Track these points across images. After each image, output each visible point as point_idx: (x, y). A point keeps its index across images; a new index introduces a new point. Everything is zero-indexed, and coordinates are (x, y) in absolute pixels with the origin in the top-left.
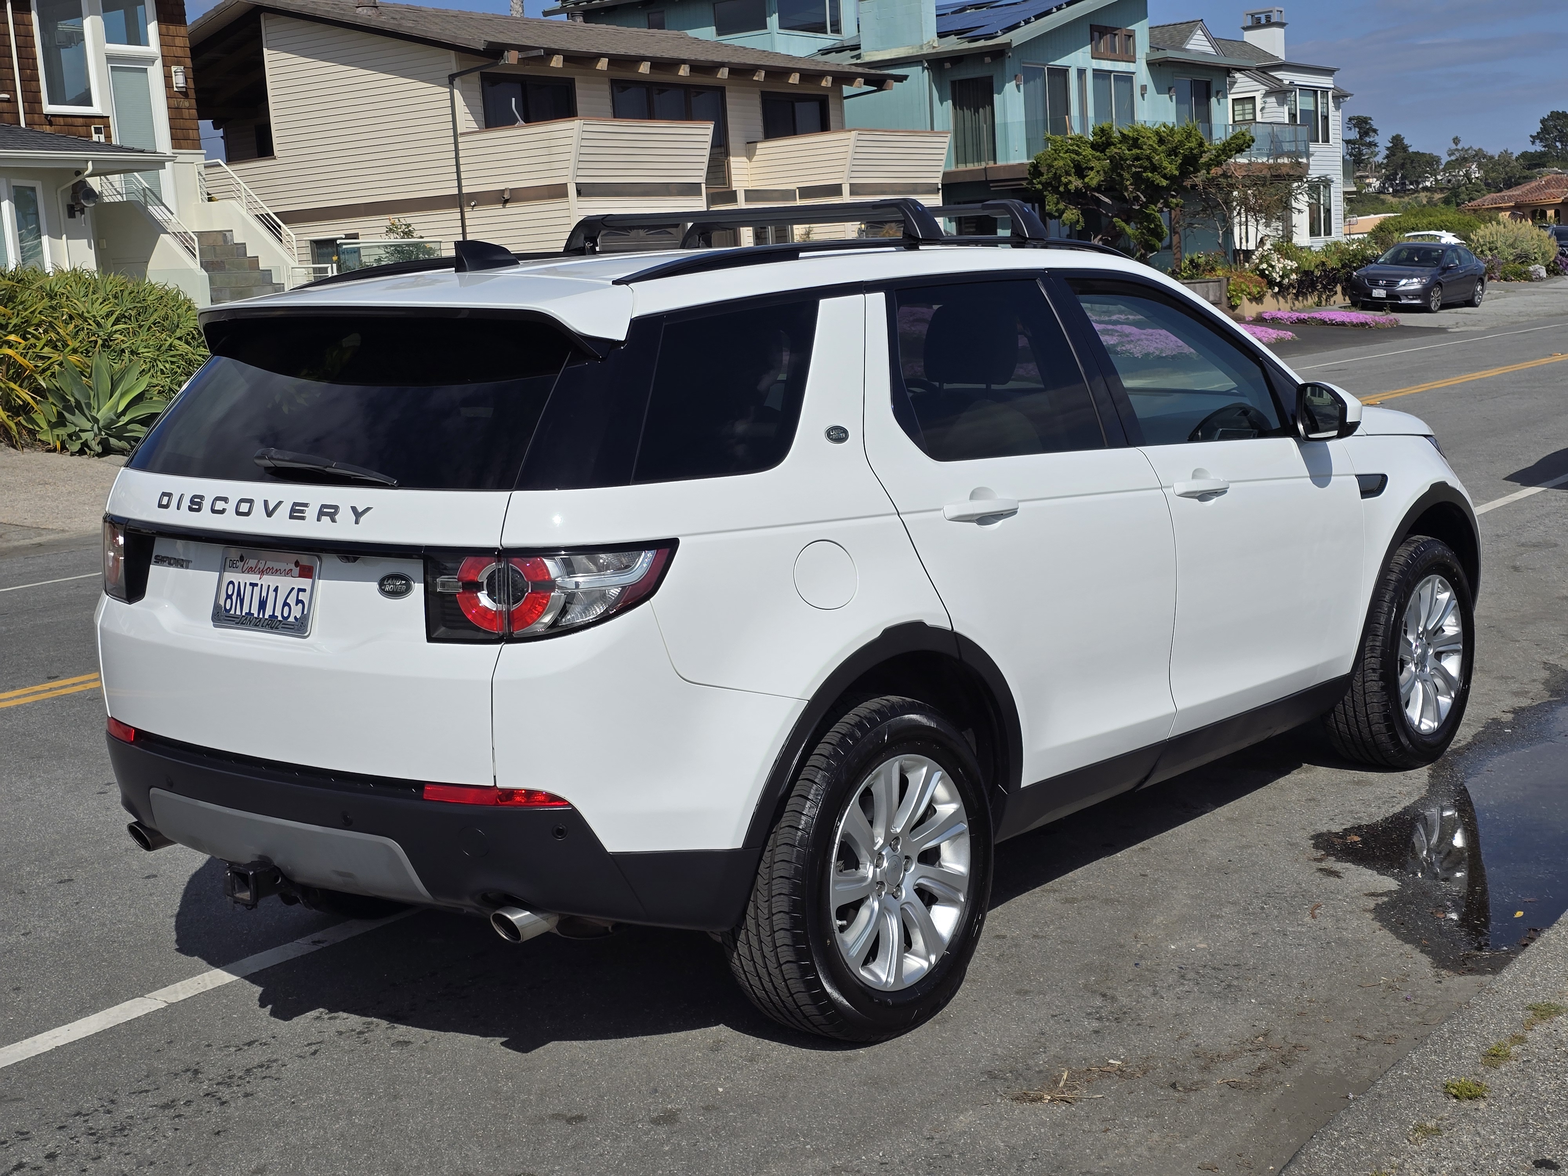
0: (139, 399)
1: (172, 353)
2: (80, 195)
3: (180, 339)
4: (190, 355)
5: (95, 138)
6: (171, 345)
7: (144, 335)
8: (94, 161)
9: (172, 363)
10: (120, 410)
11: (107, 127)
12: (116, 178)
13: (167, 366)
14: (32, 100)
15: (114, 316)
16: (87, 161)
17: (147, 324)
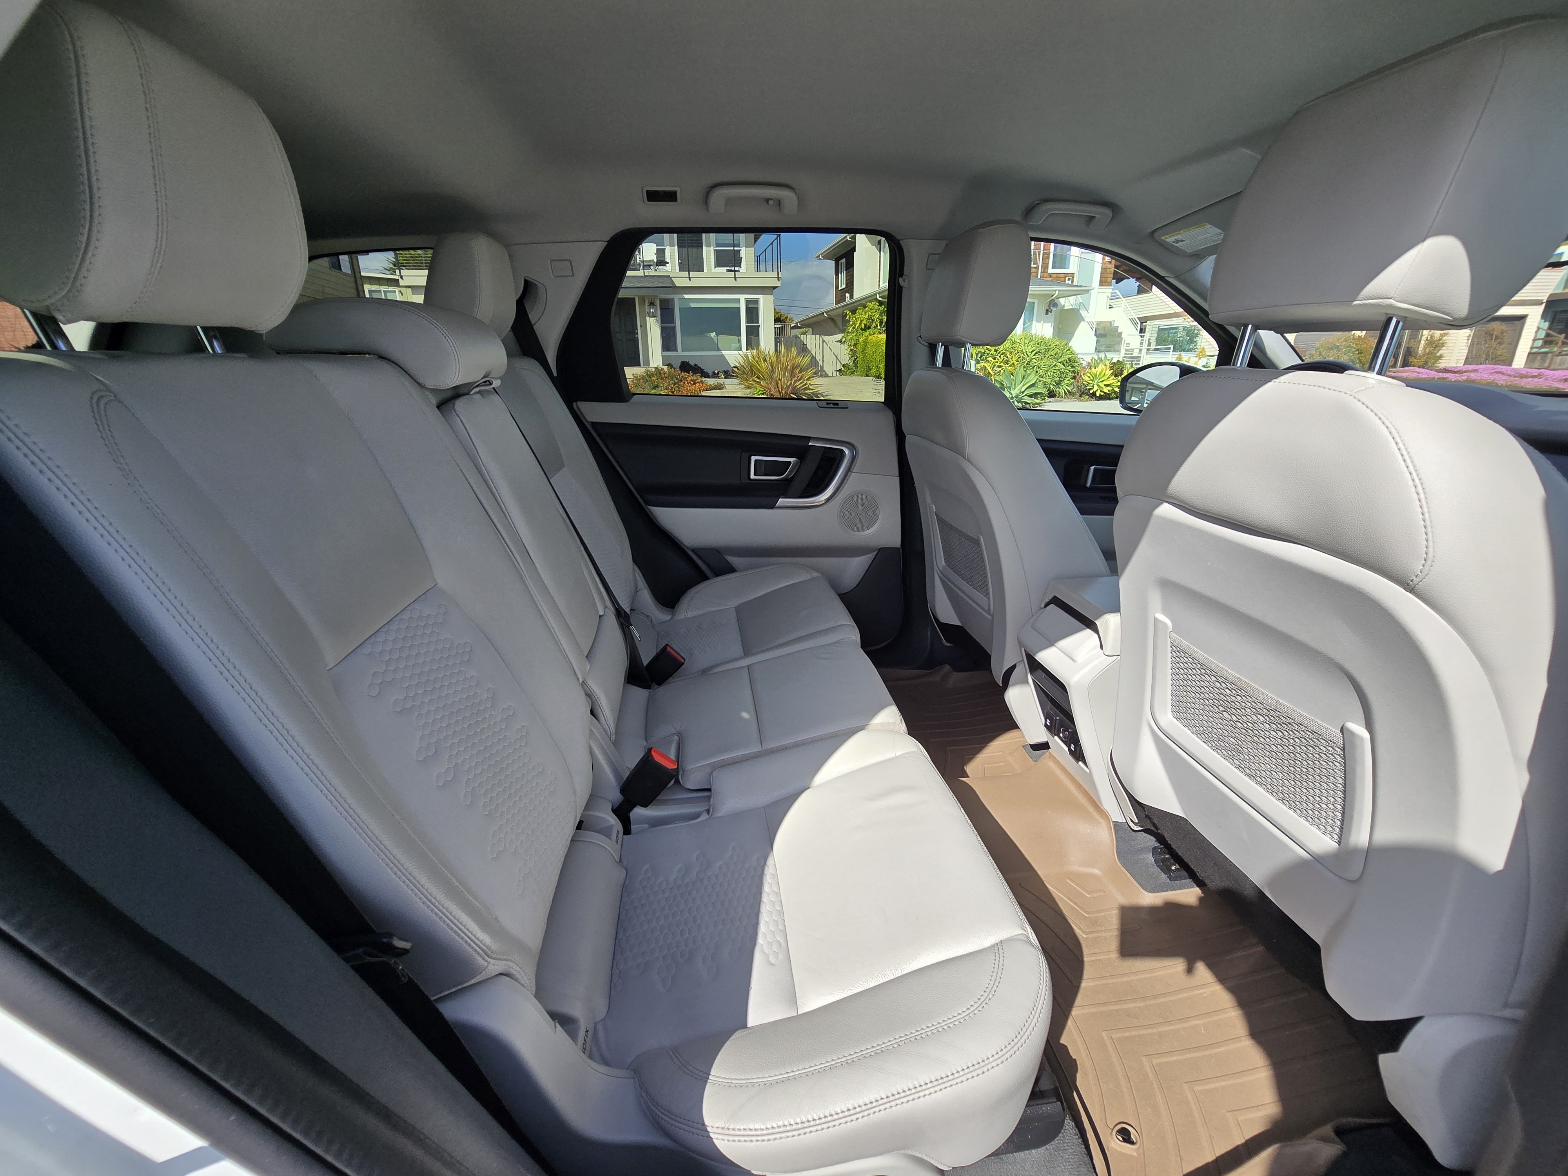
0: (1033, 385)
1: (1054, 368)
2: (1051, 305)
3: (1060, 362)
4: (1063, 370)
5: (1067, 282)
6: (1055, 365)
7: (1045, 360)
8: (1059, 291)
9: (1054, 372)
10: (1022, 391)
11: (1073, 278)
12: (1072, 299)
13: (1052, 373)
14: (1045, 266)
15: (1035, 352)
16: (1056, 291)
17: (1048, 355)
